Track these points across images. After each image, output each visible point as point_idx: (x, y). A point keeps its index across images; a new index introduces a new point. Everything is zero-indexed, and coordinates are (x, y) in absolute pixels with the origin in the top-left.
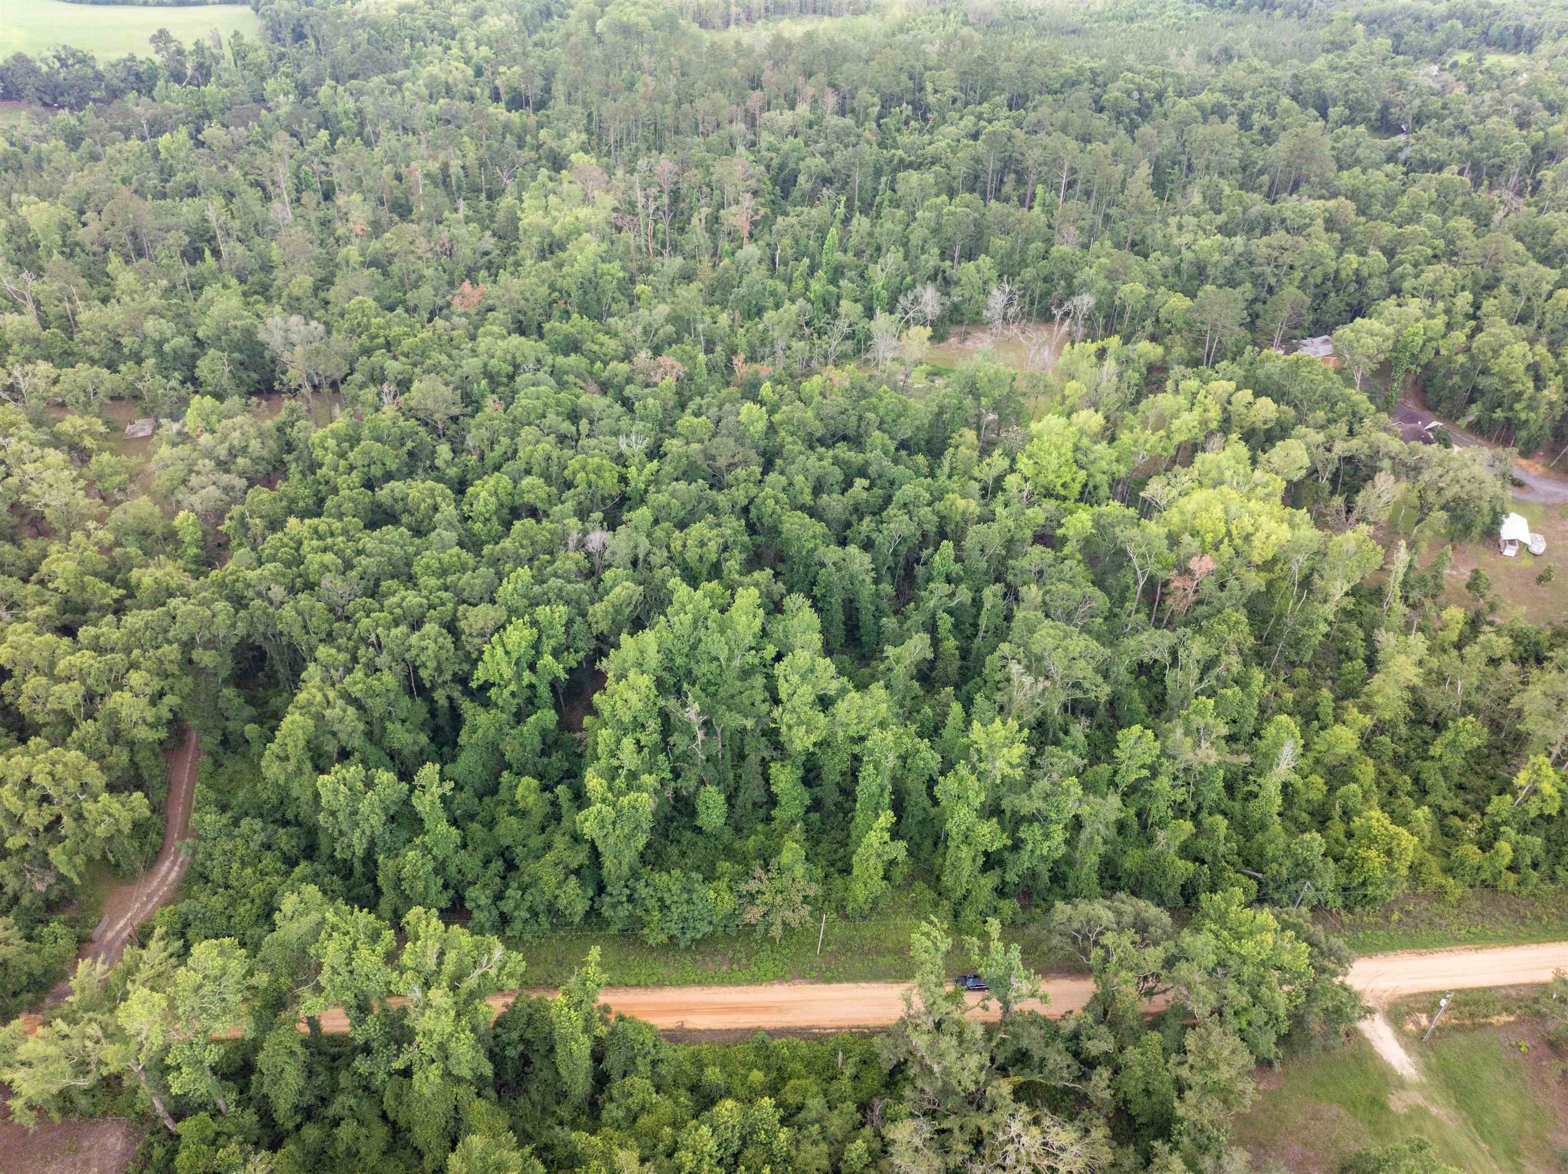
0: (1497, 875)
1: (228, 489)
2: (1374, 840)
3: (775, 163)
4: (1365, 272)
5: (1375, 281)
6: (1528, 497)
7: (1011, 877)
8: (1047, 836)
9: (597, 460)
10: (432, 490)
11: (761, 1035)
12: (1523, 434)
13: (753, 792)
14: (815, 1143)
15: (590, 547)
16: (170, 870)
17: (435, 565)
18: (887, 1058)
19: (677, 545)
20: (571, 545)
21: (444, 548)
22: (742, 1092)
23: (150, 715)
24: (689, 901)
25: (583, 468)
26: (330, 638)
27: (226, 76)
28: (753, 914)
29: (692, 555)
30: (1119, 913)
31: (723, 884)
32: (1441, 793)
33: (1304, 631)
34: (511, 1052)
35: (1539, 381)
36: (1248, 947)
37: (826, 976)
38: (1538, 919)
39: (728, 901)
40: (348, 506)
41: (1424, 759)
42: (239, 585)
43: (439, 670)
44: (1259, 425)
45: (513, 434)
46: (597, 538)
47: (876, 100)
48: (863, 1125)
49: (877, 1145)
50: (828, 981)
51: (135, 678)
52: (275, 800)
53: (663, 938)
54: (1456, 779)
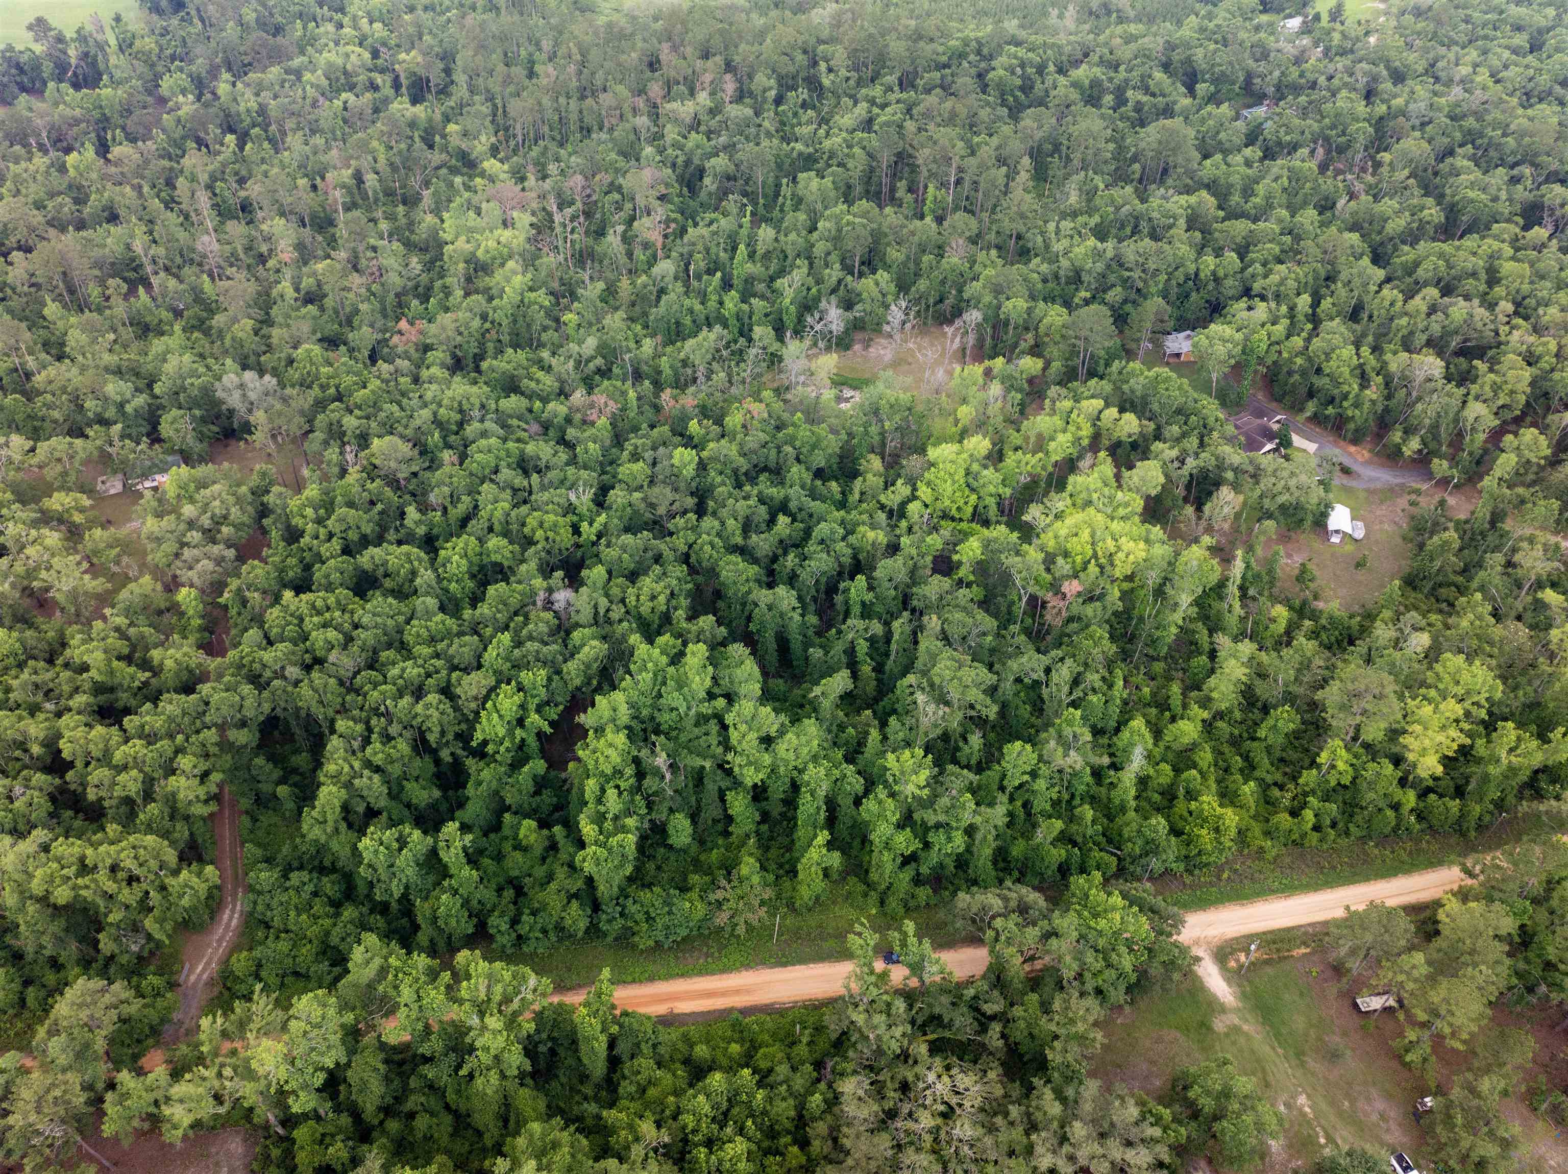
0: (1304, 835)
1: (219, 561)
2: (1205, 820)
3: (680, 160)
4: (1221, 273)
5: (1229, 282)
6: (1353, 483)
7: (924, 870)
8: (949, 839)
9: (552, 517)
10: (408, 555)
11: (735, 1015)
12: (1352, 426)
13: (712, 811)
14: (784, 1099)
15: (556, 606)
16: (231, 918)
17: (424, 633)
18: (834, 1029)
19: (631, 600)
20: (539, 603)
21: (429, 615)
22: (725, 1062)
23: (202, 792)
24: (670, 913)
25: (541, 525)
26: (343, 710)
27: (118, 74)
28: (722, 918)
29: (645, 609)
30: (1006, 899)
31: (694, 895)
32: (1265, 769)
33: (1158, 633)
34: (542, 1049)
35: (1364, 380)
36: (1102, 924)
37: (783, 962)
38: (1334, 868)
39: (701, 909)
40: (335, 577)
41: (1254, 739)
42: (256, 666)
43: (443, 733)
44: (1124, 439)
45: (473, 492)
46: (562, 596)
47: (772, 82)
48: (819, 1080)
49: (830, 1095)
50: (784, 965)
51: (185, 762)
52: (313, 850)
53: (651, 943)
54: (1278, 754)
